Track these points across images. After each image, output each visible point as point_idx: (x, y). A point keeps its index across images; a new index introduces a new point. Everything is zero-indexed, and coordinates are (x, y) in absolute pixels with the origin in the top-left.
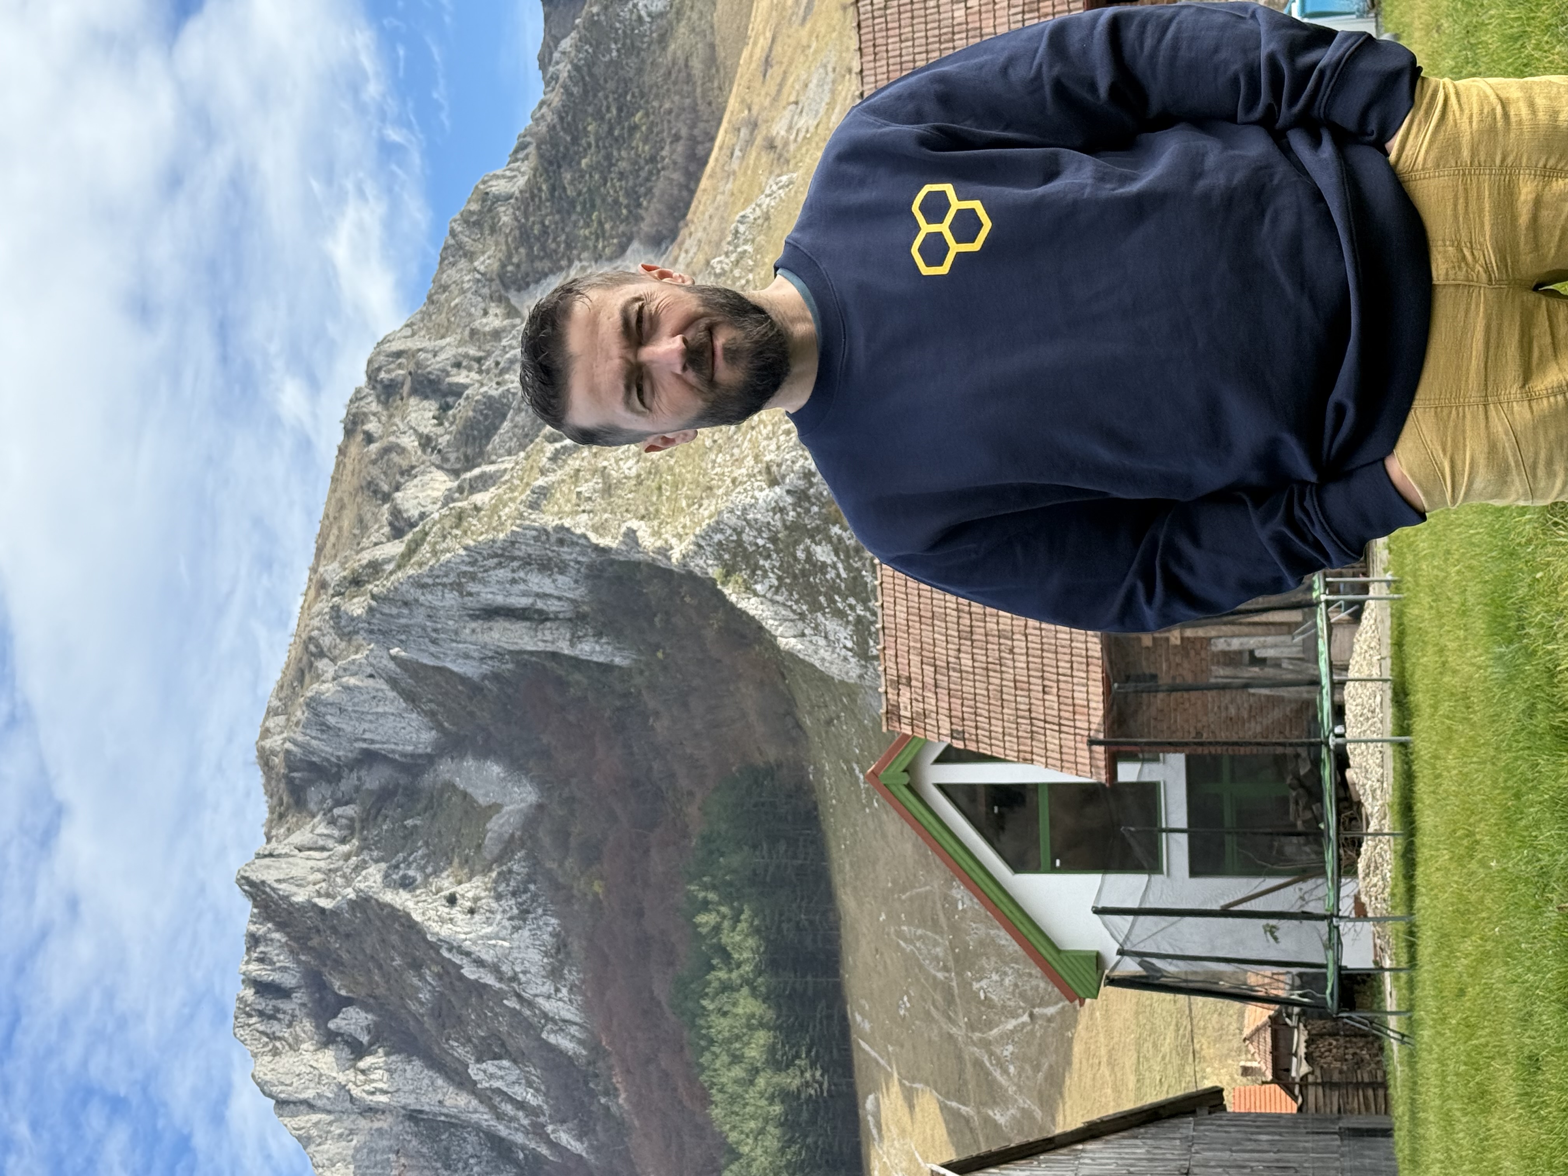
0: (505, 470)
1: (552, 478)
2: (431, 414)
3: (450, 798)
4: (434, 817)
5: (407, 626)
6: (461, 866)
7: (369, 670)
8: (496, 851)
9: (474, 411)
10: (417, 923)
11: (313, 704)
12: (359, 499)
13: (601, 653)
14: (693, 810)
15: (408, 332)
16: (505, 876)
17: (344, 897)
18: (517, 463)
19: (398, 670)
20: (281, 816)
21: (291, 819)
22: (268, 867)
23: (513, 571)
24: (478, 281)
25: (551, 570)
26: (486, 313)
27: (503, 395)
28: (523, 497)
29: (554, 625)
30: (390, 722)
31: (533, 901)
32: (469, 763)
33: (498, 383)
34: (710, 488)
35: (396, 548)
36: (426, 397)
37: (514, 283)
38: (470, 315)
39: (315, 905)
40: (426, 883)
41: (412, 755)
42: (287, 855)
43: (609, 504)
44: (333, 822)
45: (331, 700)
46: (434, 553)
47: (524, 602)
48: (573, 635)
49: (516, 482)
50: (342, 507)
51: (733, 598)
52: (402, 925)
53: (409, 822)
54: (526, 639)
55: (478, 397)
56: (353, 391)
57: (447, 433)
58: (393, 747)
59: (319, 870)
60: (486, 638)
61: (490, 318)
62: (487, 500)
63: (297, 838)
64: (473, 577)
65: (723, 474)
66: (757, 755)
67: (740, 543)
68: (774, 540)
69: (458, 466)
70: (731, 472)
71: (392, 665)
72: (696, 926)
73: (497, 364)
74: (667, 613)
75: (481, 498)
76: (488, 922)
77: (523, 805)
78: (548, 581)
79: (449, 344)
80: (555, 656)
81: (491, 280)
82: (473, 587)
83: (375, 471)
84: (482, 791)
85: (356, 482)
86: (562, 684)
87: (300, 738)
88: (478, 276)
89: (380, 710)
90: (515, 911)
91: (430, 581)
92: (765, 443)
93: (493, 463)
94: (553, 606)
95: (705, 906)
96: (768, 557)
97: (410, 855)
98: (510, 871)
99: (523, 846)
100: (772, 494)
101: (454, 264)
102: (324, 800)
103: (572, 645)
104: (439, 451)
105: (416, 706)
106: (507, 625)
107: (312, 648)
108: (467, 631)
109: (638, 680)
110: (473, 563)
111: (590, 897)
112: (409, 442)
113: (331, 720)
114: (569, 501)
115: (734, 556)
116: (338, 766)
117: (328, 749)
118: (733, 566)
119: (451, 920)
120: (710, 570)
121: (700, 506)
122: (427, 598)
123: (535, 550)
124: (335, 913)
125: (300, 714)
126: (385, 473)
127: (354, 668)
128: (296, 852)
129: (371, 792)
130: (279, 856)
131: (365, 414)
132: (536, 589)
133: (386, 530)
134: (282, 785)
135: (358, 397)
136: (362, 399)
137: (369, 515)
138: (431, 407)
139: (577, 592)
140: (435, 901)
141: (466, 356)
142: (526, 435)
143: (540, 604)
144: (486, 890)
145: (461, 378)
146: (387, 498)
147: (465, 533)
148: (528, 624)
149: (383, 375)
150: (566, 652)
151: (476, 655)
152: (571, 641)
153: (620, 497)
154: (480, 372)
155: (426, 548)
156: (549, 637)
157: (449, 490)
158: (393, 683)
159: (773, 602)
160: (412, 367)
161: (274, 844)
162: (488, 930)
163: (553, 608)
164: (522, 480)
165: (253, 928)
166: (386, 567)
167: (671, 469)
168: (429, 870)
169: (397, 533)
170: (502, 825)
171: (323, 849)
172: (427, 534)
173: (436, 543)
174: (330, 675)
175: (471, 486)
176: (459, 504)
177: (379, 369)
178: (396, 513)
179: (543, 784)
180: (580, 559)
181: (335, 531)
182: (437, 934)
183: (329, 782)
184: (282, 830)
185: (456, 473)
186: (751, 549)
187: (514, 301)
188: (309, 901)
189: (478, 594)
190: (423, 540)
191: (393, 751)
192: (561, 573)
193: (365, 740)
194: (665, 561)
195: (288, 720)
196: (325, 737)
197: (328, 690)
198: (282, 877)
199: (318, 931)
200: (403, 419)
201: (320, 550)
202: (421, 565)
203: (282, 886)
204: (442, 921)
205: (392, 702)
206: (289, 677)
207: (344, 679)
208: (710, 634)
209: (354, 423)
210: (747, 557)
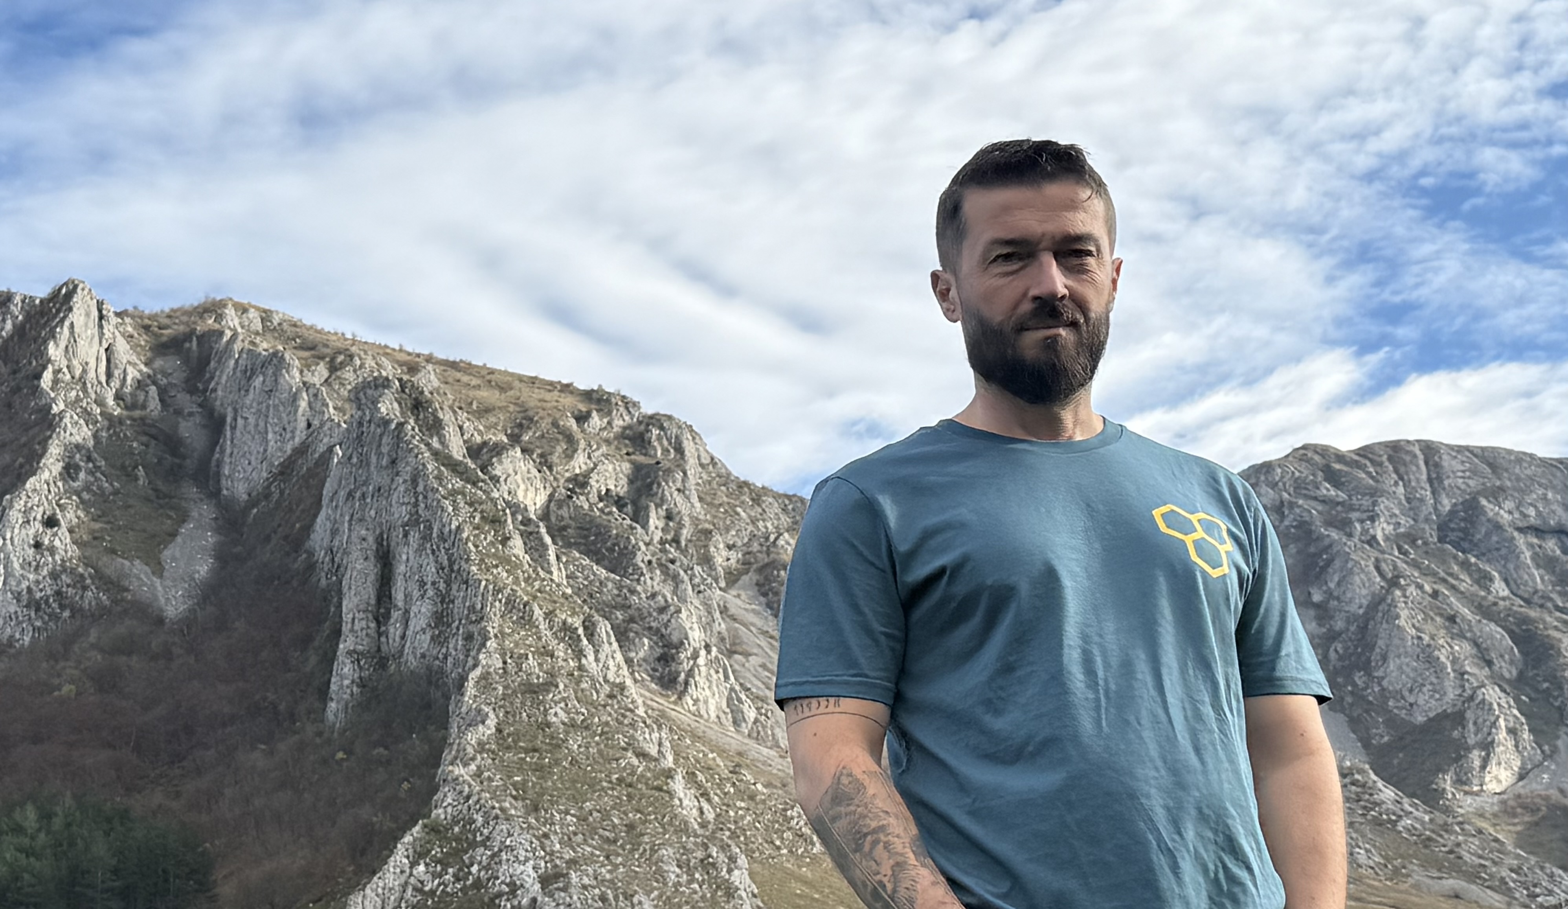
0: (551, 573)
1: (543, 626)
2: (612, 487)
3: (170, 517)
4: (147, 500)
5: (368, 464)
6: (92, 532)
7: (316, 423)
8: (108, 572)
9: (617, 535)
10: (24, 483)
11: (276, 361)
12: (512, 408)
13: (341, 687)
14: (158, 798)
15: (706, 460)
16: (80, 582)
17: (54, 400)
18: (558, 585)
19: (317, 455)
20: (147, 328)
21: (143, 340)
22: (88, 315)
23: (434, 583)
24: (767, 539)
25: (436, 626)
26: (730, 547)
27: (636, 568)
28: (520, 593)
29: (372, 632)
30: (256, 447)
31: (50, 616)
32: (210, 539)
33: (650, 562)
34: (536, 809)
35: (457, 450)
36: (631, 482)
37: (766, 578)
38: (728, 530)
39: (44, 368)
40: (70, 492)
41: (218, 475)
42: (101, 335)
43: (514, 692)
44: (140, 385)
45: (282, 381)
46: (453, 493)
47: (399, 597)
48: (362, 653)
49: (537, 584)
50: (503, 388)
51: (408, 839)
52: (21, 466)
53: (141, 471)
54: (356, 600)
55: (633, 541)
56: (636, 399)
57: (591, 505)
58: (228, 451)
59: (84, 371)
60: (355, 554)
61: (724, 553)
62: (515, 551)
63: (122, 348)
64: (426, 537)
65: (552, 824)
66: (225, 872)
67: (473, 845)
68: (478, 884)
69: (553, 519)
70: (556, 833)
71: (322, 448)
72: (22, 805)
73: (673, 562)
74: (389, 762)
75: (517, 545)
76: (26, 564)
77: (162, 601)
78: (423, 623)
79: (693, 506)
80: (337, 633)
81: (768, 553)
82: (414, 537)
83: (545, 424)
84: (178, 554)
85: (532, 404)
86: (305, 642)
87: (237, 346)
88: (772, 538)
89: (270, 436)
90: (38, 595)
91: (420, 488)
92: (590, 871)
93: (558, 558)
94: (394, 630)
95: (46, 816)
96: (458, 880)
97: (103, 474)
98: (85, 588)
99: (115, 602)
100: (530, 881)
101: (784, 510)
102: (166, 375)
103: (350, 653)
104: (570, 497)
105: (275, 477)
106: (372, 577)
107: (341, 358)
108: (363, 532)
109: (310, 729)
110: (442, 538)
111: (56, 681)
112: (579, 463)
113: (258, 381)
114: (517, 645)
115: (458, 839)
116: (205, 390)
117: (224, 378)
118: (446, 838)
119: (28, 522)
120: (441, 811)
121: (515, 798)
122: (401, 485)
123: (459, 608)
124: (36, 390)
125: (264, 346)
126: (543, 436)
127: (318, 406)
128: (105, 345)
129: (176, 426)
130: (101, 327)
131: (609, 413)
132: (414, 609)
133: (478, 439)
134: (182, 328)
135: (629, 404)
136: (627, 408)
137: (493, 419)
138: (621, 488)
139: (411, 658)
140: (50, 503)
141: (681, 526)
142: (591, 596)
143: (395, 615)
144: (63, 560)
145: (655, 521)
146: (515, 439)
147: (477, 528)
148: (373, 601)
149: (655, 432)
150: (341, 646)
151: (336, 543)
152: (354, 651)
153: (523, 703)
154: (662, 542)
155: (459, 484)
156: (357, 627)
157: (526, 509)
158: (302, 450)
159: (404, 886)
160: (665, 464)
161: (114, 320)
162: (16, 565)
163: (392, 630)
164: (539, 591)
165: (18, 299)
166: (435, 439)
167: (557, 762)
168: (86, 496)
169: (474, 451)
170: (139, 579)
171: (109, 375)
172: (474, 484)
173: (464, 495)
174: (309, 377)
175: (531, 533)
176: (509, 521)
177: (662, 428)
178: (498, 450)
179: (188, 622)
180: (450, 660)
181: (475, 382)
182: (11, 507)
183: (187, 381)
184: (130, 329)
185: (545, 516)
186: (466, 858)
187: (745, 578)
188: (49, 361)
189: (407, 544)
190: (468, 481)
191: (222, 451)
192: (432, 638)
193: (235, 420)
194: (449, 758)
195: (257, 333)
196: (238, 374)
197: (293, 378)
198: (76, 330)
199: (14, 372)
200: (606, 456)
201: (454, 365)
202: (439, 478)
203: (66, 330)
204: (27, 512)
205: (280, 449)
206: (306, 334)
207: (305, 395)
208: (365, 812)
209: (599, 401)
210: (457, 854)
